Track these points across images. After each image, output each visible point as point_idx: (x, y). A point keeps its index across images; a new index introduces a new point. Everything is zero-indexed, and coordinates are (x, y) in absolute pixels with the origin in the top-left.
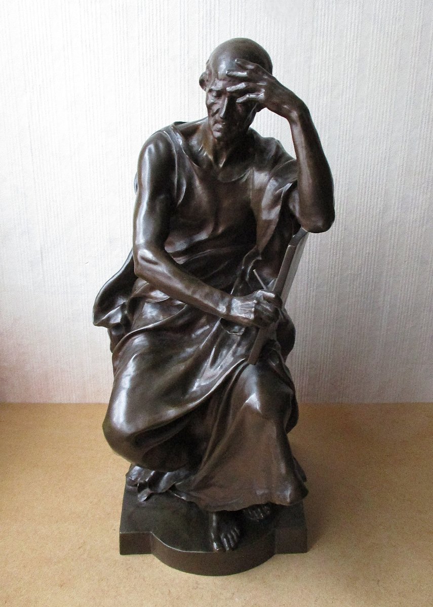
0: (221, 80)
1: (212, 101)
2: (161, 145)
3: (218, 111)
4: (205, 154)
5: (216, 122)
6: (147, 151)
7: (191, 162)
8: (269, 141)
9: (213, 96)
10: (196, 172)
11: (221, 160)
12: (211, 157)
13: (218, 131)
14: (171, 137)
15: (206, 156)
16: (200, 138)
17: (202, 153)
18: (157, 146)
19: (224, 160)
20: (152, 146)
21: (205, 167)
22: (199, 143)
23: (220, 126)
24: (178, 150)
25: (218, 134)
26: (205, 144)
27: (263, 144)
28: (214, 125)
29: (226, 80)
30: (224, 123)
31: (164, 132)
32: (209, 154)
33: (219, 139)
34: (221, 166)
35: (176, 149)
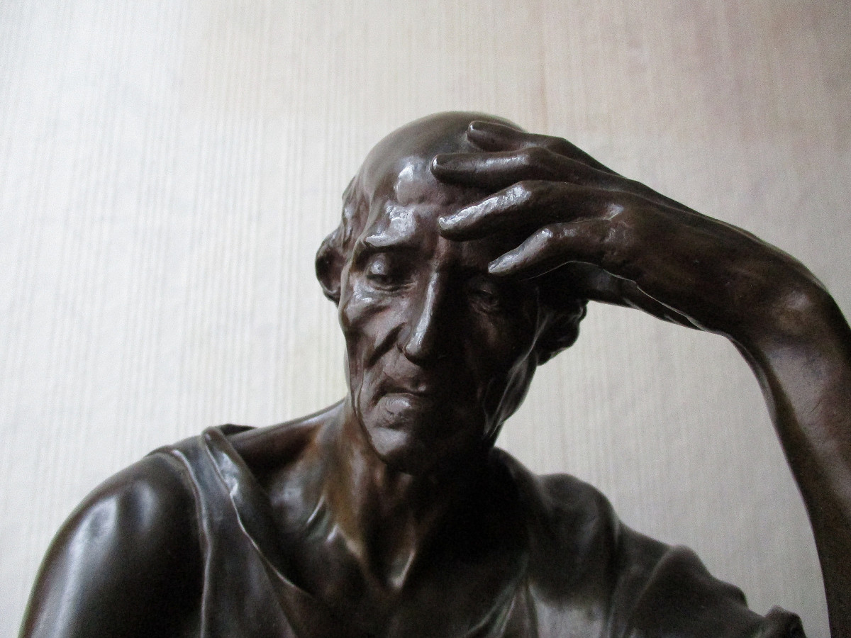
0: (407, 203)
1: (368, 300)
2: (148, 500)
3: (392, 339)
4: (331, 537)
5: (386, 389)
6: (85, 525)
7: (269, 571)
8: (563, 485)
9: (372, 277)
10: (289, 619)
11: (398, 560)
12: (355, 547)
13: (395, 426)
14: (199, 472)
15: (339, 543)
16: (316, 472)
17: (318, 533)
18: (128, 509)
19: (412, 556)
20: (110, 507)
21: (329, 589)
22: (310, 495)
23: (402, 403)
24: (218, 519)
25: (390, 440)
26: (331, 497)
27: (547, 499)
28: (376, 399)
29: (430, 201)
30: (422, 388)
31: (177, 452)
32: (352, 534)
33: (395, 463)
34: (398, 581)
35: (211, 516)
